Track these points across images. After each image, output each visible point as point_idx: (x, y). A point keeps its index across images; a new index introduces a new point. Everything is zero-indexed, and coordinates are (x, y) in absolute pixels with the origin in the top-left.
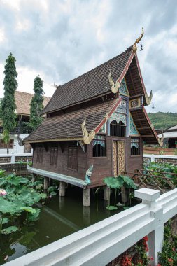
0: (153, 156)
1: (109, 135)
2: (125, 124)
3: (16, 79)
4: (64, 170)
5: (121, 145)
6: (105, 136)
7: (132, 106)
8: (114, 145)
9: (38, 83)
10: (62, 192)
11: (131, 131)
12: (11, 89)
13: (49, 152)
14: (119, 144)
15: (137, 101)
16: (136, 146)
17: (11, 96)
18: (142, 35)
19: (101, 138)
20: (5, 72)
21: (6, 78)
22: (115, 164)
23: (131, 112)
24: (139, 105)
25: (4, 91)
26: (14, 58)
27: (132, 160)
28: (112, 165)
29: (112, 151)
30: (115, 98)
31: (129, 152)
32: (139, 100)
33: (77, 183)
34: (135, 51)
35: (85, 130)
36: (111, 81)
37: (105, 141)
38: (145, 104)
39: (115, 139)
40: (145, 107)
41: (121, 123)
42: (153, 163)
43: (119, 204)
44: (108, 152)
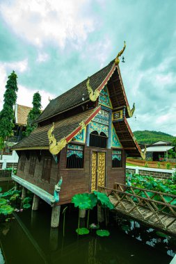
0: (137, 168)
1: (88, 145)
2: (107, 135)
3: (16, 93)
4: (38, 182)
5: (101, 157)
6: (83, 146)
7: (114, 118)
8: (94, 156)
9: (37, 98)
10: (34, 206)
11: (113, 143)
12: (10, 102)
13: (29, 161)
14: (100, 156)
15: (119, 113)
16: (119, 158)
17: (9, 107)
18: (124, 48)
19: (79, 148)
20: (7, 87)
21: (7, 91)
22: (94, 177)
23: (114, 123)
24: (121, 117)
25: (4, 103)
26: (16, 75)
27: (113, 172)
28: (90, 178)
29: (90, 163)
30: (94, 107)
31: (110, 164)
32: (121, 112)
33: (46, 198)
34: (117, 64)
35: (51, 138)
36: (89, 88)
37: (83, 152)
38: (128, 116)
39: (94, 150)
40: (127, 119)
41: (102, 133)
42: (137, 175)
43: (93, 226)
44: (86, 164)
